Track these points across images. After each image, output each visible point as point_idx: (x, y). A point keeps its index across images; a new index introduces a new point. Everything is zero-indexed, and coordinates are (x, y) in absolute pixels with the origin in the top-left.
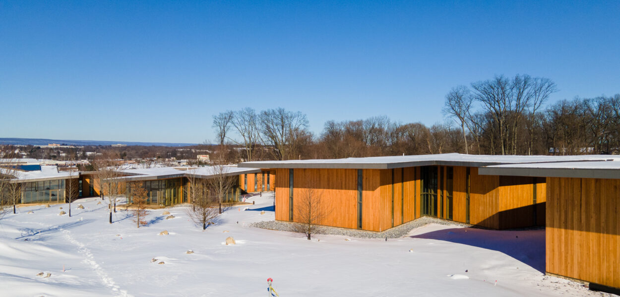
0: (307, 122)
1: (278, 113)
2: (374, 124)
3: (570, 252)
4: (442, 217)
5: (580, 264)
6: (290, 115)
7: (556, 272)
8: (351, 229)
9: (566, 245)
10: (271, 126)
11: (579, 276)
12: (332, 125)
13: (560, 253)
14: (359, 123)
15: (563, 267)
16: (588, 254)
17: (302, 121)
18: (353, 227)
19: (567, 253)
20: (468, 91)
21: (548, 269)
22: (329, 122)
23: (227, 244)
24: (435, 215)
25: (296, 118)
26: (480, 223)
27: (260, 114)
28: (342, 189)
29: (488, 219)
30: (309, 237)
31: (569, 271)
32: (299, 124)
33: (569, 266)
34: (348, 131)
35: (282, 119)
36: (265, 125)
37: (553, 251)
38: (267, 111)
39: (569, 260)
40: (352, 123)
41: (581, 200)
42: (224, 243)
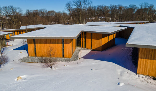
0: (22, 11)
1: (10, 7)
2: (42, 11)
3: (146, 67)
4: (82, 47)
5: (149, 71)
6: (15, 8)
7: (141, 73)
8: (60, 57)
9: (145, 66)
10: (8, 12)
11: (148, 75)
12: (28, 11)
13: (143, 68)
14: (37, 10)
15: (143, 72)
16: (152, 68)
17: (20, 10)
18: (61, 57)
19: (145, 68)
20: (72, 3)
21: (138, 72)
22: (27, 10)
23: (18, 80)
24: (80, 46)
25: (18, 9)
26: (95, 49)
27: (3, 7)
28: (56, 43)
29: (98, 48)
30: (51, 68)
31: (145, 73)
32: (19, 11)
33: (145, 72)
34: (34, 13)
35: (12, 10)
36: (5, 11)
37: (140, 67)
38: (6, 6)
39: (145, 70)
40: (35, 10)
41: (152, 52)
42: (16, 80)
